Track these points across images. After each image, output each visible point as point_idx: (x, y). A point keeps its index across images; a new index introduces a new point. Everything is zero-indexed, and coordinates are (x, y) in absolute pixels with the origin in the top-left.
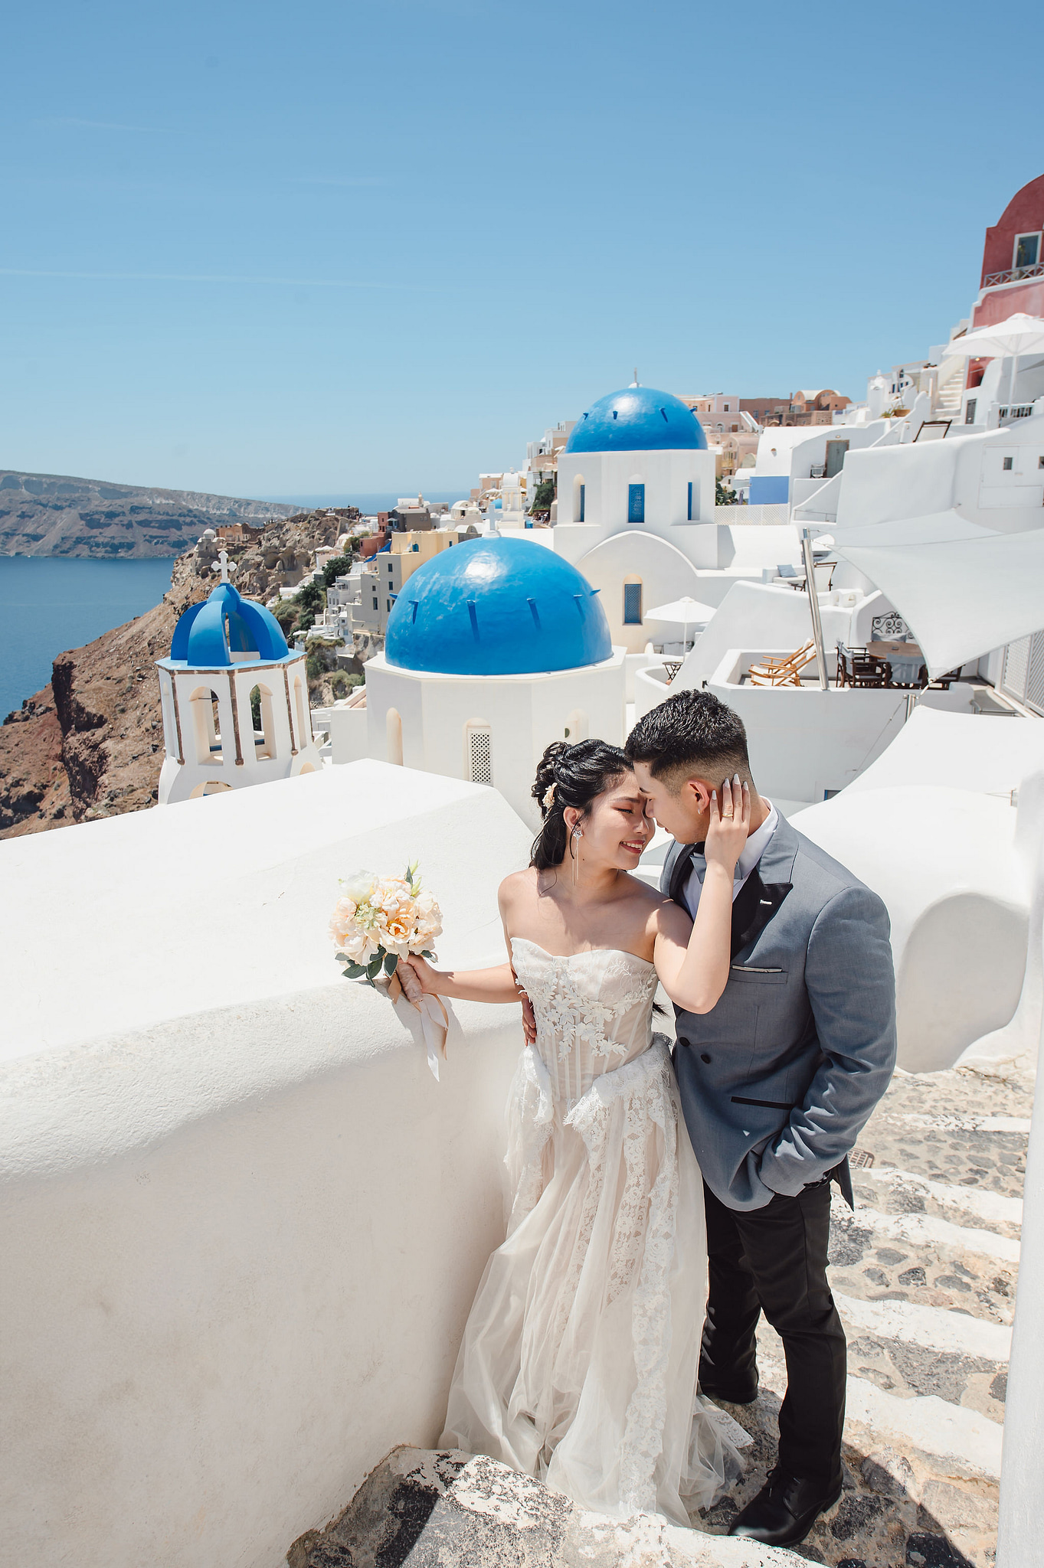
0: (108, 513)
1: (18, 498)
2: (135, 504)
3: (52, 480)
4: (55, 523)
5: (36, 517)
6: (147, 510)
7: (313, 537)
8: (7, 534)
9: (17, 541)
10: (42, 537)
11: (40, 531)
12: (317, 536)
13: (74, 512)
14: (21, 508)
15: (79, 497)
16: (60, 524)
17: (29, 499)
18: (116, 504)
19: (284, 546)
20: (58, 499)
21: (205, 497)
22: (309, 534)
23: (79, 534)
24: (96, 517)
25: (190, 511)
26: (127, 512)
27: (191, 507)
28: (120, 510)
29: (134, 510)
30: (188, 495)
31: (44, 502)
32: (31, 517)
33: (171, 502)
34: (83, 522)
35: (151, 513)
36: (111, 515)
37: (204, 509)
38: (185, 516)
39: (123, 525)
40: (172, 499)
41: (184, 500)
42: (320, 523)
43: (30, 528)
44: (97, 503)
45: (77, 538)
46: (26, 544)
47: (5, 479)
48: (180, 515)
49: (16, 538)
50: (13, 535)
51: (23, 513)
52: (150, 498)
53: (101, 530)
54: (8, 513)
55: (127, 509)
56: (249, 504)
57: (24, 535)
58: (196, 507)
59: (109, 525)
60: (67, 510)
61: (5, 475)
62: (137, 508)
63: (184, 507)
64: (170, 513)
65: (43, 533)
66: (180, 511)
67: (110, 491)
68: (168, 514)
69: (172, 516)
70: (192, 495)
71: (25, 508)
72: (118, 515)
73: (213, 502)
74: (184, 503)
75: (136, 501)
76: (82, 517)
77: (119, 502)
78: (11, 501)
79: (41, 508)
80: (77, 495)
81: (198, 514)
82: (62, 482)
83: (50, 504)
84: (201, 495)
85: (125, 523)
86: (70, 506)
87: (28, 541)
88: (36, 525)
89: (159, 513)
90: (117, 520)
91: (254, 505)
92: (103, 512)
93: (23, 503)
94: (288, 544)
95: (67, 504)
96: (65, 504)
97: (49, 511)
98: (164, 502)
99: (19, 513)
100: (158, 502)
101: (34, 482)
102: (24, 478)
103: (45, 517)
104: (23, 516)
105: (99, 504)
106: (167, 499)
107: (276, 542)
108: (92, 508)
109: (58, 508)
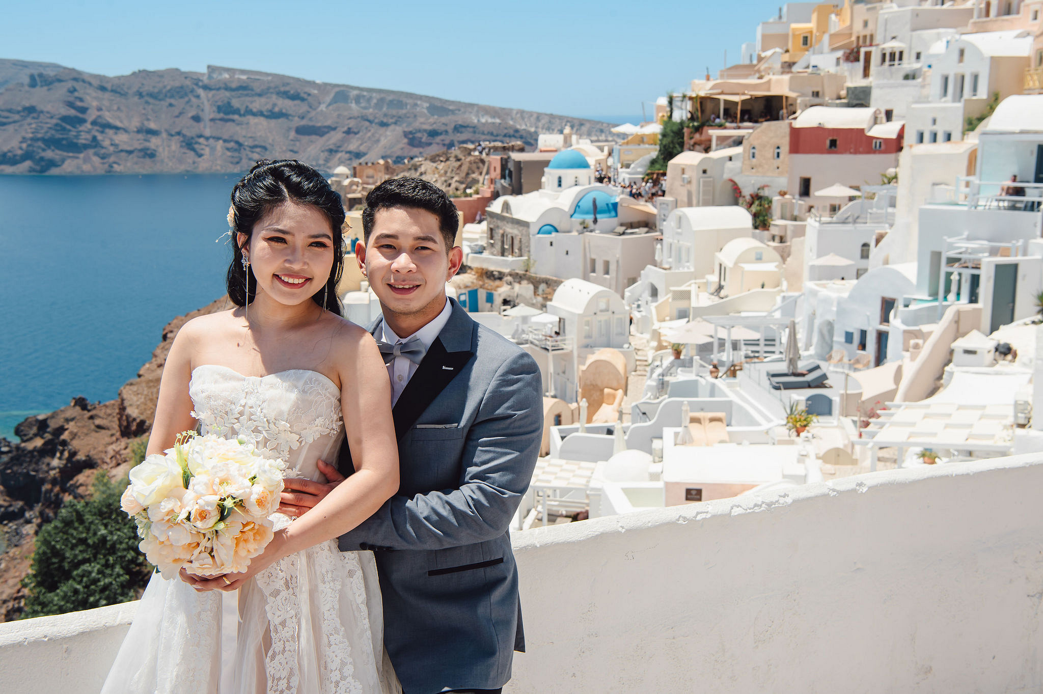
0: (430, 131)
1: (346, 113)
2: (460, 123)
3: (383, 95)
4: (378, 141)
5: (361, 134)
6: (471, 130)
7: (450, 185)
8: (331, 151)
9: (339, 159)
10: (365, 154)
11: (363, 149)
12: (454, 185)
13: (399, 130)
14: (348, 124)
15: (405, 114)
16: (383, 141)
17: (356, 114)
18: (450, 120)
20: (385, 115)
21: (535, 116)
22: (446, 181)
23: (399, 153)
24: (419, 135)
25: (517, 131)
26: (450, 131)
27: (518, 127)
28: (443, 128)
29: (458, 128)
30: (517, 113)
31: (371, 118)
32: (356, 133)
33: (498, 121)
34: (406, 140)
35: (474, 132)
36: (433, 134)
37: (533, 130)
38: (508, 136)
39: (444, 145)
40: (499, 117)
41: (512, 119)
42: (460, 166)
43: (353, 146)
44: (422, 120)
45: (398, 157)
46: (348, 162)
47: (337, 93)
48: (503, 135)
49: (339, 155)
50: (336, 151)
51: (349, 129)
52: (477, 116)
53: (421, 150)
54: (334, 129)
55: (450, 129)
56: (581, 124)
57: (347, 152)
58: (524, 127)
59: (430, 144)
60: (392, 127)
61: (337, 89)
62: (462, 126)
63: (511, 127)
64: (495, 134)
65: (364, 151)
66: (506, 131)
67: (438, 107)
68: (492, 134)
69: (497, 136)
70: (522, 113)
71: (352, 124)
72: (441, 134)
73: (543, 122)
74: (511, 123)
75: (460, 119)
76: (406, 134)
77: (444, 120)
78: (339, 116)
79: (367, 124)
80: (404, 111)
81: (524, 134)
82: (390, 98)
83: (376, 121)
84: (531, 114)
85: (447, 142)
86: (395, 123)
87: (350, 159)
88: (360, 142)
89: (483, 133)
90: (438, 139)
91: (588, 125)
92: (425, 131)
93: (350, 118)
95: (393, 120)
96: (391, 121)
97: (374, 128)
98: (490, 120)
99: (345, 129)
100: (483, 120)
101: (363, 95)
102: (355, 92)
103: (369, 134)
104: (349, 132)
105: (426, 122)
106: (494, 117)
108: (416, 125)
109: (383, 125)
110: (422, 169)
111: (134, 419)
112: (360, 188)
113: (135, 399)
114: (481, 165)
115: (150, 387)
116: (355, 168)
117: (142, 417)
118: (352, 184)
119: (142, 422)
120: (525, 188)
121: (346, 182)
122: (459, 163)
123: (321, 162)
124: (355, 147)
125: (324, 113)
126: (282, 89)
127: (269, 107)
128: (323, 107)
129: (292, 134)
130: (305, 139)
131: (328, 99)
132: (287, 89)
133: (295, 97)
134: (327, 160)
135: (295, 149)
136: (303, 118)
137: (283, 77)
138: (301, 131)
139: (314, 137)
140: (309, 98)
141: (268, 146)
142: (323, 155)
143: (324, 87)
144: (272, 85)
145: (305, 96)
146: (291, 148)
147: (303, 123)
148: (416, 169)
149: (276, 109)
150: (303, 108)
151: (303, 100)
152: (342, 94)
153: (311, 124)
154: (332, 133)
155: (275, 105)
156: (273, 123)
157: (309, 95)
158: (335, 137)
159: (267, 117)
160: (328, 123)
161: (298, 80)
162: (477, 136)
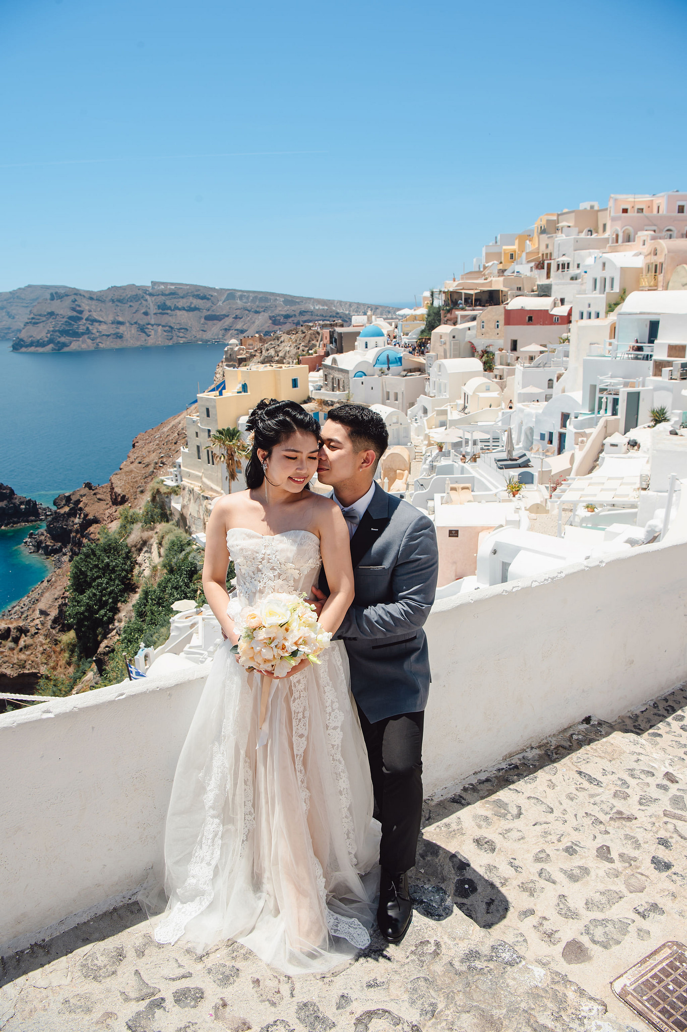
0: (285, 315)
1: (234, 306)
2: (303, 310)
3: (256, 295)
4: (254, 322)
5: (243, 318)
6: (310, 313)
8: (226, 329)
9: (232, 334)
10: (246, 331)
11: (245, 327)
13: (266, 315)
14: (236, 313)
15: (270, 305)
16: (257, 323)
17: (240, 307)
18: (296, 308)
19: (278, 356)
20: (258, 307)
21: (348, 304)
22: (296, 346)
23: (267, 329)
24: (278, 318)
25: (338, 313)
26: (297, 315)
27: (338, 311)
28: (293, 313)
29: (302, 313)
31: (249, 309)
32: (241, 318)
33: (326, 308)
34: (271, 321)
35: (312, 315)
36: (287, 317)
37: (347, 312)
38: (333, 317)
39: (294, 323)
40: (327, 305)
41: (334, 306)
43: (239, 326)
44: (280, 309)
45: (266, 332)
46: (236, 336)
47: (228, 294)
48: (330, 317)
49: (231, 332)
50: (229, 330)
51: (236, 315)
52: (313, 305)
53: (280, 327)
54: (228, 316)
55: (297, 313)
56: (377, 308)
57: (235, 330)
58: (342, 311)
59: (286, 323)
60: (262, 313)
61: (228, 292)
62: (304, 312)
63: (334, 311)
65: (246, 329)
66: (331, 314)
67: (290, 300)
68: (323, 316)
69: (326, 317)
70: (340, 302)
71: (238, 312)
72: (292, 317)
73: (353, 307)
74: (334, 308)
75: (303, 307)
76: (270, 318)
77: (293, 308)
78: (230, 308)
79: (247, 312)
80: (269, 304)
81: (342, 316)
82: (261, 296)
83: (253, 310)
84: (346, 303)
85: (295, 322)
86: (264, 311)
87: (238, 334)
88: (243, 323)
89: (317, 316)
90: (290, 320)
91: (380, 309)
92: (282, 315)
93: (237, 309)
94: (281, 354)
95: (263, 310)
96: (261, 310)
97: (251, 315)
98: (321, 308)
99: (234, 316)
100: (317, 308)
101: (244, 295)
102: (239, 293)
103: (249, 318)
104: (236, 317)
105: (282, 310)
106: (323, 306)
107: (272, 352)
108: (277, 312)
109: (257, 312)
110: (282, 339)
111: (119, 495)
112: (245, 352)
113: (119, 483)
114: (317, 335)
115: (127, 475)
116: (241, 340)
117: (124, 493)
118: (240, 349)
119: (124, 496)
120: (344, 349)
121: (236, 349)
122: (304, 335)
123: (220, 337)
124: (240, 326)
125: (221, 307)
126: (196, 293)
127: (188, 304)
128: (220, 303)
129: (203, 320)
130: (210, 323)
131: (223, 298)
132: (198, 293)
133: (204, 298)
134: (224, 335)
135: (204, 329)
136: (209, 310)
137: (196, 286)
138: (208, 318)
139: (215, 322)
140: (212, 298)
141: (188, 328)
142: (221, 332)
143: (221, 291)
144: (190, 291)
145: (209, 297)
146: (202, 329)
147: (209, 313)
148: (278, 340)
149: (193, 306)
150: (209, 304)
151: (208, 299)
152: (231, 295)
153: (213, 313)
154: (226, 318)
155: (191, 303)
156: (191, 314)
157: (212, 296)
158: (228, 321)
159: (187, 311)
160: (224, 313)
161: (205, 287)
162: (314, 317)
